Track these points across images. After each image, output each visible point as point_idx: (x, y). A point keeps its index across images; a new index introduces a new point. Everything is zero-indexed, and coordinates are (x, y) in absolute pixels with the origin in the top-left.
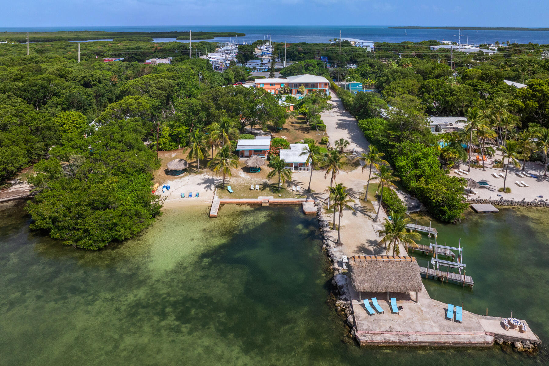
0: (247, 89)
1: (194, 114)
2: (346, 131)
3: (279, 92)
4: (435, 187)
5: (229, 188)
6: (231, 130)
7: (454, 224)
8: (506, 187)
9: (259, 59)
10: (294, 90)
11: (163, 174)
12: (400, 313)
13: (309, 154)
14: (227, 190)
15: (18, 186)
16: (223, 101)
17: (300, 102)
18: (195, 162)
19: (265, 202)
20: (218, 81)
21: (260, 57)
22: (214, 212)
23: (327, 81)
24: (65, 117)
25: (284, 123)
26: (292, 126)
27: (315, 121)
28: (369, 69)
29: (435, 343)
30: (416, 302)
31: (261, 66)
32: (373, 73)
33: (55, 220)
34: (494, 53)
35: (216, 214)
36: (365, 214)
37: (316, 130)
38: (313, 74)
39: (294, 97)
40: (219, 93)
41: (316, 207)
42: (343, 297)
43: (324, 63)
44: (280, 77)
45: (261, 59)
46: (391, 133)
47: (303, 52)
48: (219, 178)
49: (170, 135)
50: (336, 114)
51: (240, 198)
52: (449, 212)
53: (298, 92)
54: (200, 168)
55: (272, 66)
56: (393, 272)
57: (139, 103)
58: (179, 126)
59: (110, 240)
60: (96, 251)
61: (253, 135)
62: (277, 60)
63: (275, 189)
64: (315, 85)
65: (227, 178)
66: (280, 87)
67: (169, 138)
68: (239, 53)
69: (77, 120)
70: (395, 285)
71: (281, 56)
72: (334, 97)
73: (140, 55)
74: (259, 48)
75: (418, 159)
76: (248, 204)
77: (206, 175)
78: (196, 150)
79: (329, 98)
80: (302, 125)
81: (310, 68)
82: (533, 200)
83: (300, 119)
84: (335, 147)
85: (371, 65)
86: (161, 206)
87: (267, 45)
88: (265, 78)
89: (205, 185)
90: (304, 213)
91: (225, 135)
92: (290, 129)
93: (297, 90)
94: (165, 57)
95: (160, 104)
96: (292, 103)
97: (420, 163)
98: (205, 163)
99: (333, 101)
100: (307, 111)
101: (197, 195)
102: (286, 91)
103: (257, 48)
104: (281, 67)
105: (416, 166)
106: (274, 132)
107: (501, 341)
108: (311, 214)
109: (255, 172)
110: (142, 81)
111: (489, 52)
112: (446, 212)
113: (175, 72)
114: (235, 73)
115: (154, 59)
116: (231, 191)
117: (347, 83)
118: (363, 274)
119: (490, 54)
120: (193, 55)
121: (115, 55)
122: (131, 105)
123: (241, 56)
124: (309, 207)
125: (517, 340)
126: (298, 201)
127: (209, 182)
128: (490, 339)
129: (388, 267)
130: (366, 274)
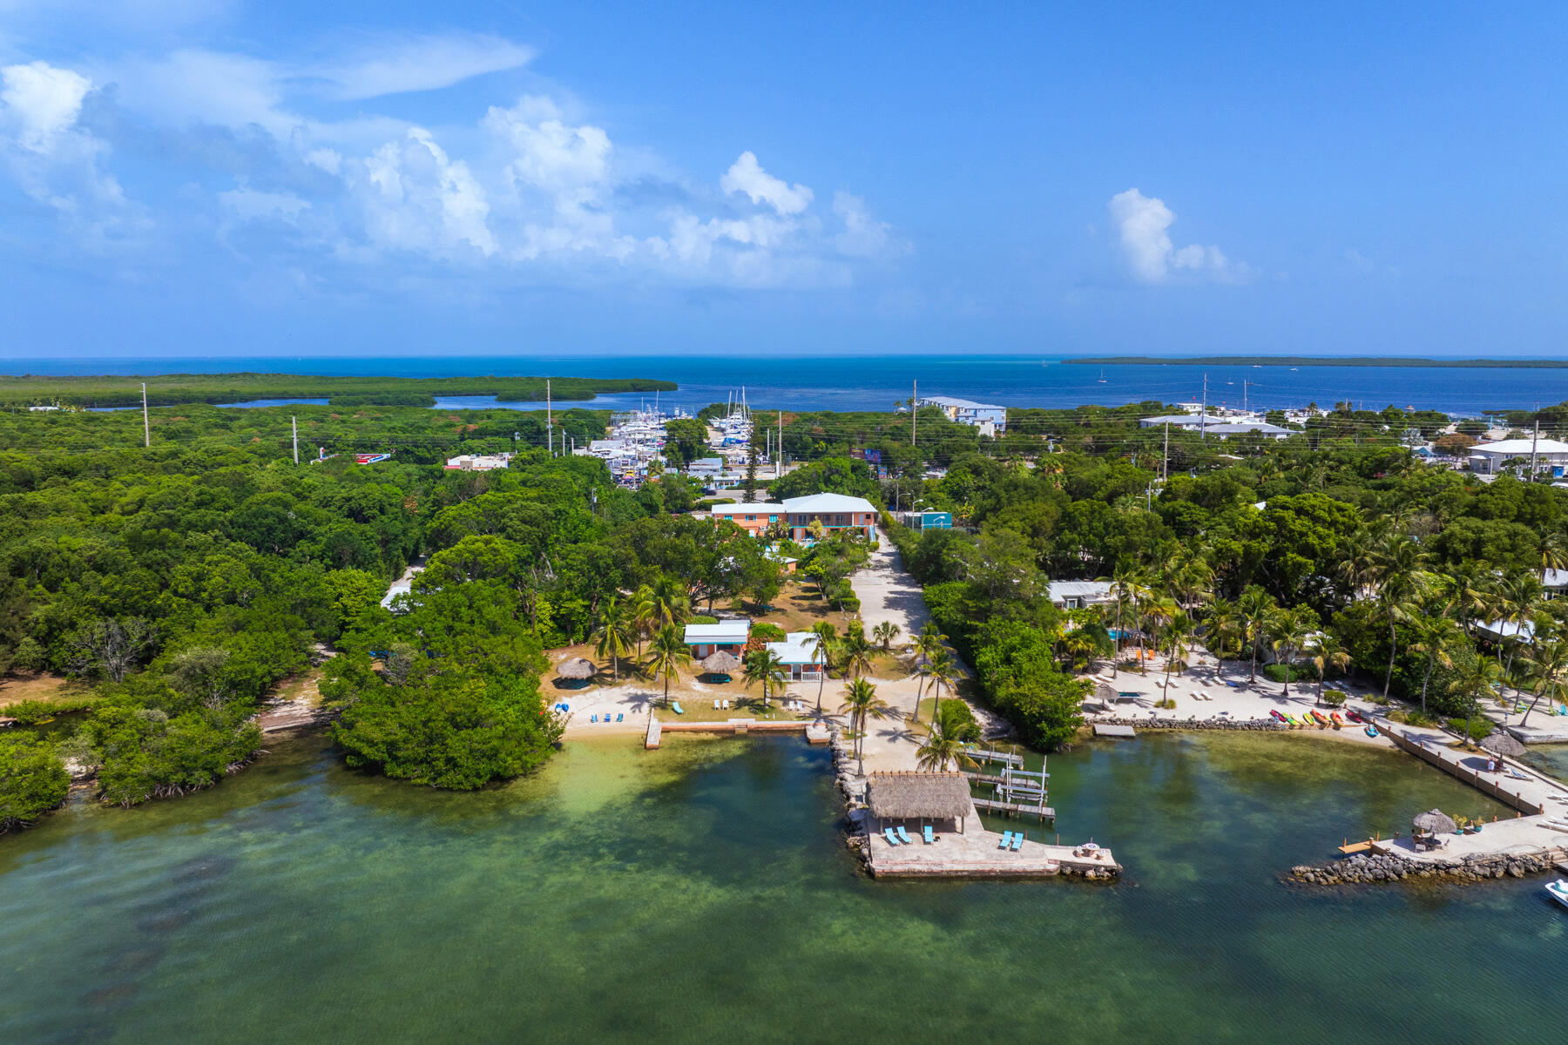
0: (699, 522)
1: (598, 573)
2: (902, 613)
3: (766, 533)
4: (1030, 689)
5: (676, 706)
6: (675, 601)
7: (1060, 753)
8: (1168, 698)
9: (718, 456)
10: (799, 531)
11: (551, 687)
12: (936, 844)
13: (817, 642)
14: (673, 709)
15: (286, 708)
16: (655, 547)
17: (809, 554)
18: (608, 668)
19: (740, 727)
20: (630, 511)
21: (720, 452)
22: (652, 741)
23: (871, 509)
24: (341, 582)
25: (775, 594)
26: (793, 604)
27: (838, 591)
28: (970, 480)
29: (976, 872)
30: (962, 833)
31: (723, 476)
32: (979, 488)
33: (392, 746)
34: (1288, 434)
35: (657, 744)
36: (910, 741)
37: (840, 610)
38: (843, 493)
39: (797, 545)
40: (646, 531)
41: (829, 733)
42: (859, 832)
43: (871, 467)
44: (768, 501)
45: (722, 456)
46: (971, 603)
47: (823, 439)
48: (659, 693)
49: (553, 618)
50: (884, 581)
51: (695, 721)
52: (1049, 732)
53: (808, 534)
54: (619, 677)
55: (751, 475)
56: (930, 790)
57: (494, 549)
58: (571, 600)
59: (489, 776)
60: (469, 791)
61: (714, 617)
62: (761, 459)
63: (757, 707)
64: (844, 518)
65: (671, 693)
66: (769, 524)
67: (551, 624)
68: (668, 439)
69: (365, 588)
70: (931, 808)
71: (771, 447)
72: (885, 545)
73: (425, 447)
74: (716, 424)
75: (1013, 649)
76: (711, 731)
77: (631, 687)
78: (612, 638)
79: (875, 548)
80: (813, 602)
81: (835, 478)
82: (1208, 717)
83: (807, 590)
84: (873, 640)
85: (977, 471)
86: (562, 731)
87: (737, 417)
88: (734, 502)
89: (632, 704)
90: (808, 741)
91: (665, 609)
92: (789, 610)
93: (806, 531)
94: (490, 451)
95: (531, 553)
96: (793, 556)
97: (1014, 654)
98: (629, 670)
99: (884, 554)
100: (821, 571)
101: (620, 718)
102: (782, 532)
103: (710, 424)
104: (772, 477)
105: (1008, 661)
106: (754, 615)
107: (1068, 871)
108: (820, 743)
109: (721, 683)
110: (476, 508)
111: (1275, 434)
112: (1044, 732)
113: (541, 488)
114: (665, 490)
115: (465, 458)
116: (680, 711)
117: (918, 514)
118: (885, 794)
119: (1279, 437)
120: (557, 446)
121: (364, 446)
122: (481, 554)
123: (676, 449)
124: (818, 733)
125: (1089, 867)
126: (798, 726)
127: (639, 700)
128: (1052, 867)
129: (923, 784)
130: (891, 793)
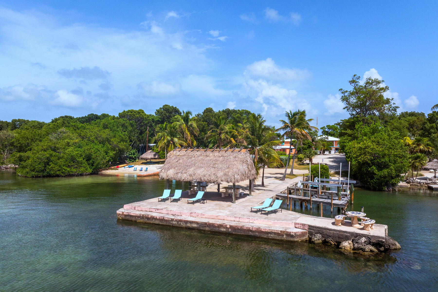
107: (318, 238)
129: (207, 156)
130: (177, 161)
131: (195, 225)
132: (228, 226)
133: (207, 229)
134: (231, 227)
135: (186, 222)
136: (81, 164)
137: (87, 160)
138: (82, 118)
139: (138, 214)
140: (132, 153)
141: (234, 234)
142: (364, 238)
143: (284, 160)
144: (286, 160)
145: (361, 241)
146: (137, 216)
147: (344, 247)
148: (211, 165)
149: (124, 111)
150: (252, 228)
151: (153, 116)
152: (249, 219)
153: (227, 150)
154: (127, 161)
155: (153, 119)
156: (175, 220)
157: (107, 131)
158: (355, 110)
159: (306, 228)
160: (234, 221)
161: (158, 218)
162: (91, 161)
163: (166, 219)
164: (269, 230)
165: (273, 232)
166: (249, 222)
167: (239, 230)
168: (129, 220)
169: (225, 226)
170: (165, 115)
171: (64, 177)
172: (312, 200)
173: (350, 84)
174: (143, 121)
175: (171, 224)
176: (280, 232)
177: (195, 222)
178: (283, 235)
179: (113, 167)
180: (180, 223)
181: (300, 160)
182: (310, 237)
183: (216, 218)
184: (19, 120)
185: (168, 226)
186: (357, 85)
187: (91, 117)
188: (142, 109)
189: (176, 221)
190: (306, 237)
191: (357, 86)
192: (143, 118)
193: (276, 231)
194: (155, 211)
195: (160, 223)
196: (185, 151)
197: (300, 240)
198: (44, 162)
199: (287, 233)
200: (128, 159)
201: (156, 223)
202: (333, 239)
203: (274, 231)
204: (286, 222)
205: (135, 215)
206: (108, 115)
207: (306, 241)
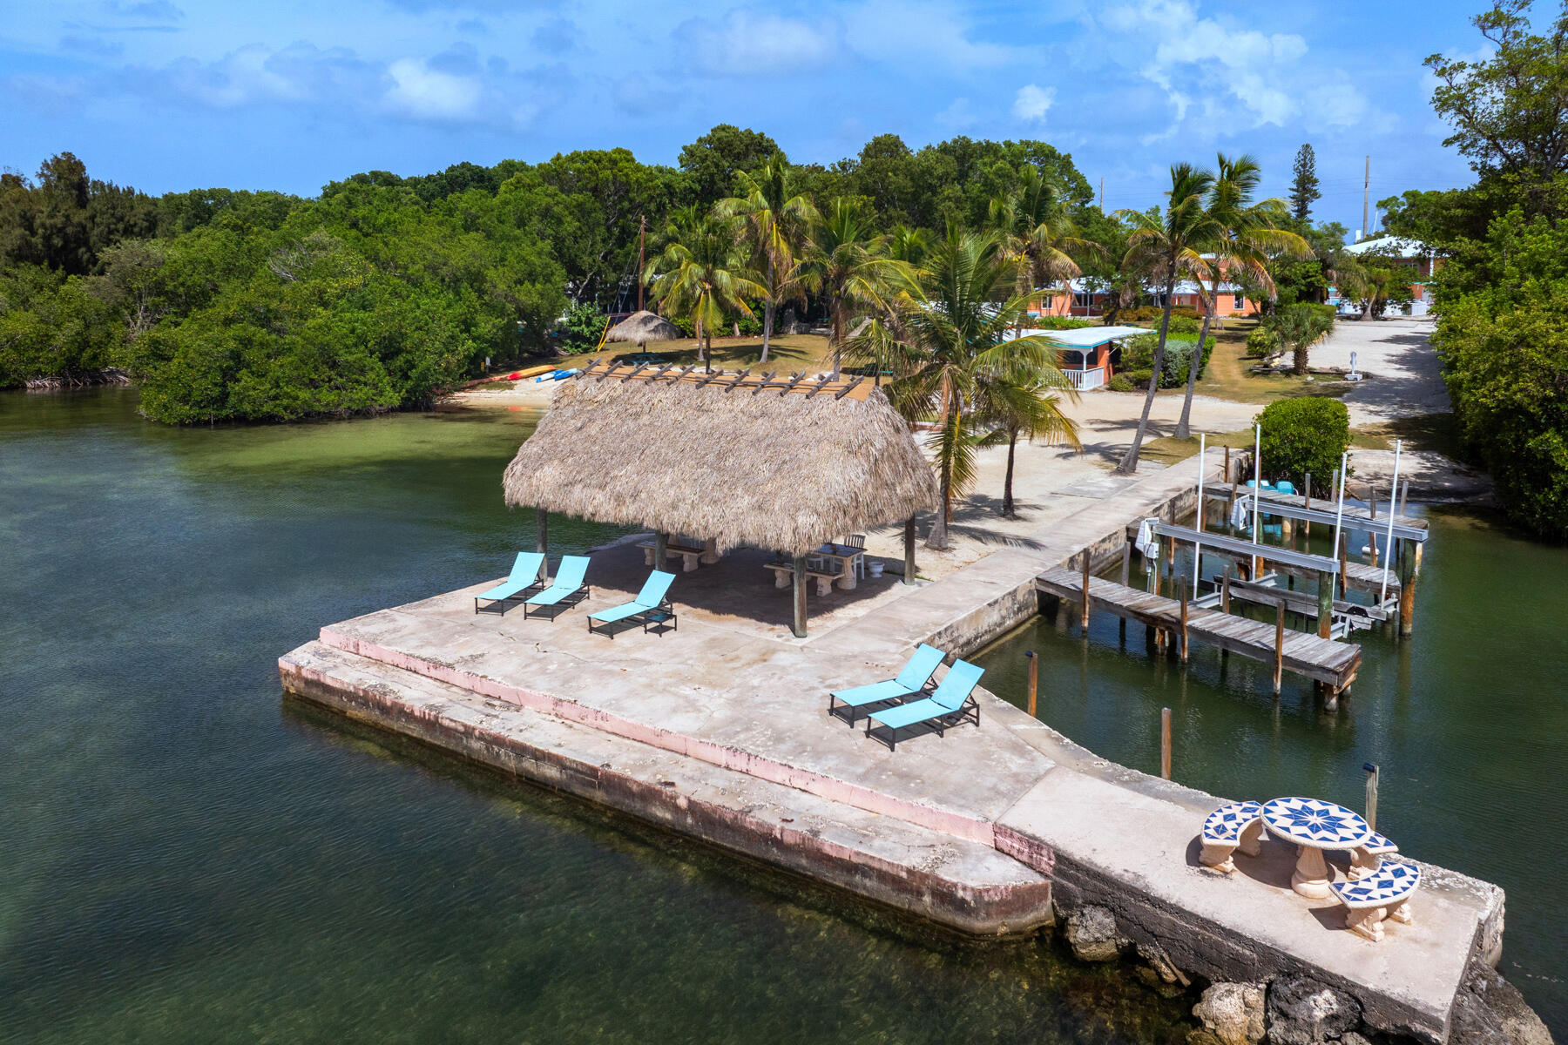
129: (701, 409)
130: (581, 428)
131: (552, 772)
132: (682, 803)
133: (599, 796)
134: (694, 807)
135: (521, 750)
136: (362, 371)
137: (382, 360)
138: (429, 178)
139: (349, 684)
140: (579, 319)
141: (707, 841)
142: (1327, 994)
143: (1175, 356)
144: (1188, 358)
145: (1310, 1009)
146: (345, 692)
147: (1215, 1020)
148: (711, 458)
149: (558, 157)
150: (782, 830)
151: (672, 172)
152: (791, 768)
153: (791, 387)
154: (565, 350)
155: (668, 186)
156: (477, 733)
157: (473, 240)
158: (1501, 150)
159: (1047, 863)
160: (728, 768)
161: (417, 713)
162: (400, 361)
163: (446, 723)
164: (858, 854)
165: (872, 869)
166: (787, 783)
167: (727, 826)
168: (321, 704)
169: (671, 797)
170: (717, 165)
171: (292, 422)
172: (1189, 623)
173: (1481, 31)
174: (627, 192)
175: (466, 747)
176: (904, 875)
177: (554, 755)
178: (920, 894)
179: (497, 378)
180: (496, 749)
181: (1259, 351)
182: (1062, 913)
183: (657, 741)
184: (213, 194)
185: (454, 754)
186: (1517, 35)
187: (457, 177)
188: (625, 148)
189: (481, 738)
190: (1043, 912)
191: (1517, 41)
192: (628, 183)
193: (885, 868)
194: (426, 672)
195: (424, 738)
196: (619, 382)
197: (1003, 930)
198: (220, 367)
199: (938, 884)
200: (568, 341)
201: (410, 733)
202: (1170, 955)
203: (876, 865)
204: (952, 812)
205: (337, 685)
206: (523, 164)
207: (1041, 929)
